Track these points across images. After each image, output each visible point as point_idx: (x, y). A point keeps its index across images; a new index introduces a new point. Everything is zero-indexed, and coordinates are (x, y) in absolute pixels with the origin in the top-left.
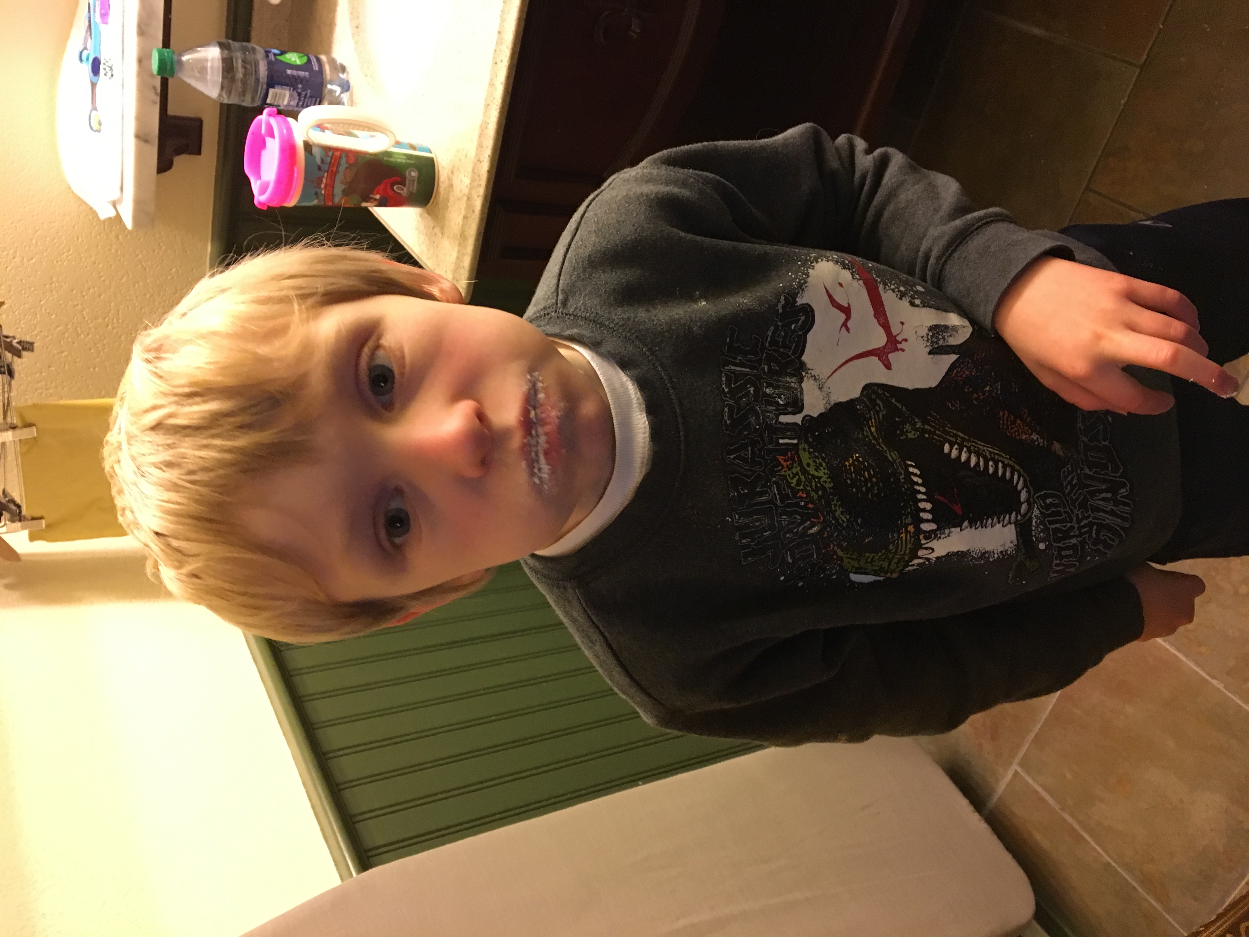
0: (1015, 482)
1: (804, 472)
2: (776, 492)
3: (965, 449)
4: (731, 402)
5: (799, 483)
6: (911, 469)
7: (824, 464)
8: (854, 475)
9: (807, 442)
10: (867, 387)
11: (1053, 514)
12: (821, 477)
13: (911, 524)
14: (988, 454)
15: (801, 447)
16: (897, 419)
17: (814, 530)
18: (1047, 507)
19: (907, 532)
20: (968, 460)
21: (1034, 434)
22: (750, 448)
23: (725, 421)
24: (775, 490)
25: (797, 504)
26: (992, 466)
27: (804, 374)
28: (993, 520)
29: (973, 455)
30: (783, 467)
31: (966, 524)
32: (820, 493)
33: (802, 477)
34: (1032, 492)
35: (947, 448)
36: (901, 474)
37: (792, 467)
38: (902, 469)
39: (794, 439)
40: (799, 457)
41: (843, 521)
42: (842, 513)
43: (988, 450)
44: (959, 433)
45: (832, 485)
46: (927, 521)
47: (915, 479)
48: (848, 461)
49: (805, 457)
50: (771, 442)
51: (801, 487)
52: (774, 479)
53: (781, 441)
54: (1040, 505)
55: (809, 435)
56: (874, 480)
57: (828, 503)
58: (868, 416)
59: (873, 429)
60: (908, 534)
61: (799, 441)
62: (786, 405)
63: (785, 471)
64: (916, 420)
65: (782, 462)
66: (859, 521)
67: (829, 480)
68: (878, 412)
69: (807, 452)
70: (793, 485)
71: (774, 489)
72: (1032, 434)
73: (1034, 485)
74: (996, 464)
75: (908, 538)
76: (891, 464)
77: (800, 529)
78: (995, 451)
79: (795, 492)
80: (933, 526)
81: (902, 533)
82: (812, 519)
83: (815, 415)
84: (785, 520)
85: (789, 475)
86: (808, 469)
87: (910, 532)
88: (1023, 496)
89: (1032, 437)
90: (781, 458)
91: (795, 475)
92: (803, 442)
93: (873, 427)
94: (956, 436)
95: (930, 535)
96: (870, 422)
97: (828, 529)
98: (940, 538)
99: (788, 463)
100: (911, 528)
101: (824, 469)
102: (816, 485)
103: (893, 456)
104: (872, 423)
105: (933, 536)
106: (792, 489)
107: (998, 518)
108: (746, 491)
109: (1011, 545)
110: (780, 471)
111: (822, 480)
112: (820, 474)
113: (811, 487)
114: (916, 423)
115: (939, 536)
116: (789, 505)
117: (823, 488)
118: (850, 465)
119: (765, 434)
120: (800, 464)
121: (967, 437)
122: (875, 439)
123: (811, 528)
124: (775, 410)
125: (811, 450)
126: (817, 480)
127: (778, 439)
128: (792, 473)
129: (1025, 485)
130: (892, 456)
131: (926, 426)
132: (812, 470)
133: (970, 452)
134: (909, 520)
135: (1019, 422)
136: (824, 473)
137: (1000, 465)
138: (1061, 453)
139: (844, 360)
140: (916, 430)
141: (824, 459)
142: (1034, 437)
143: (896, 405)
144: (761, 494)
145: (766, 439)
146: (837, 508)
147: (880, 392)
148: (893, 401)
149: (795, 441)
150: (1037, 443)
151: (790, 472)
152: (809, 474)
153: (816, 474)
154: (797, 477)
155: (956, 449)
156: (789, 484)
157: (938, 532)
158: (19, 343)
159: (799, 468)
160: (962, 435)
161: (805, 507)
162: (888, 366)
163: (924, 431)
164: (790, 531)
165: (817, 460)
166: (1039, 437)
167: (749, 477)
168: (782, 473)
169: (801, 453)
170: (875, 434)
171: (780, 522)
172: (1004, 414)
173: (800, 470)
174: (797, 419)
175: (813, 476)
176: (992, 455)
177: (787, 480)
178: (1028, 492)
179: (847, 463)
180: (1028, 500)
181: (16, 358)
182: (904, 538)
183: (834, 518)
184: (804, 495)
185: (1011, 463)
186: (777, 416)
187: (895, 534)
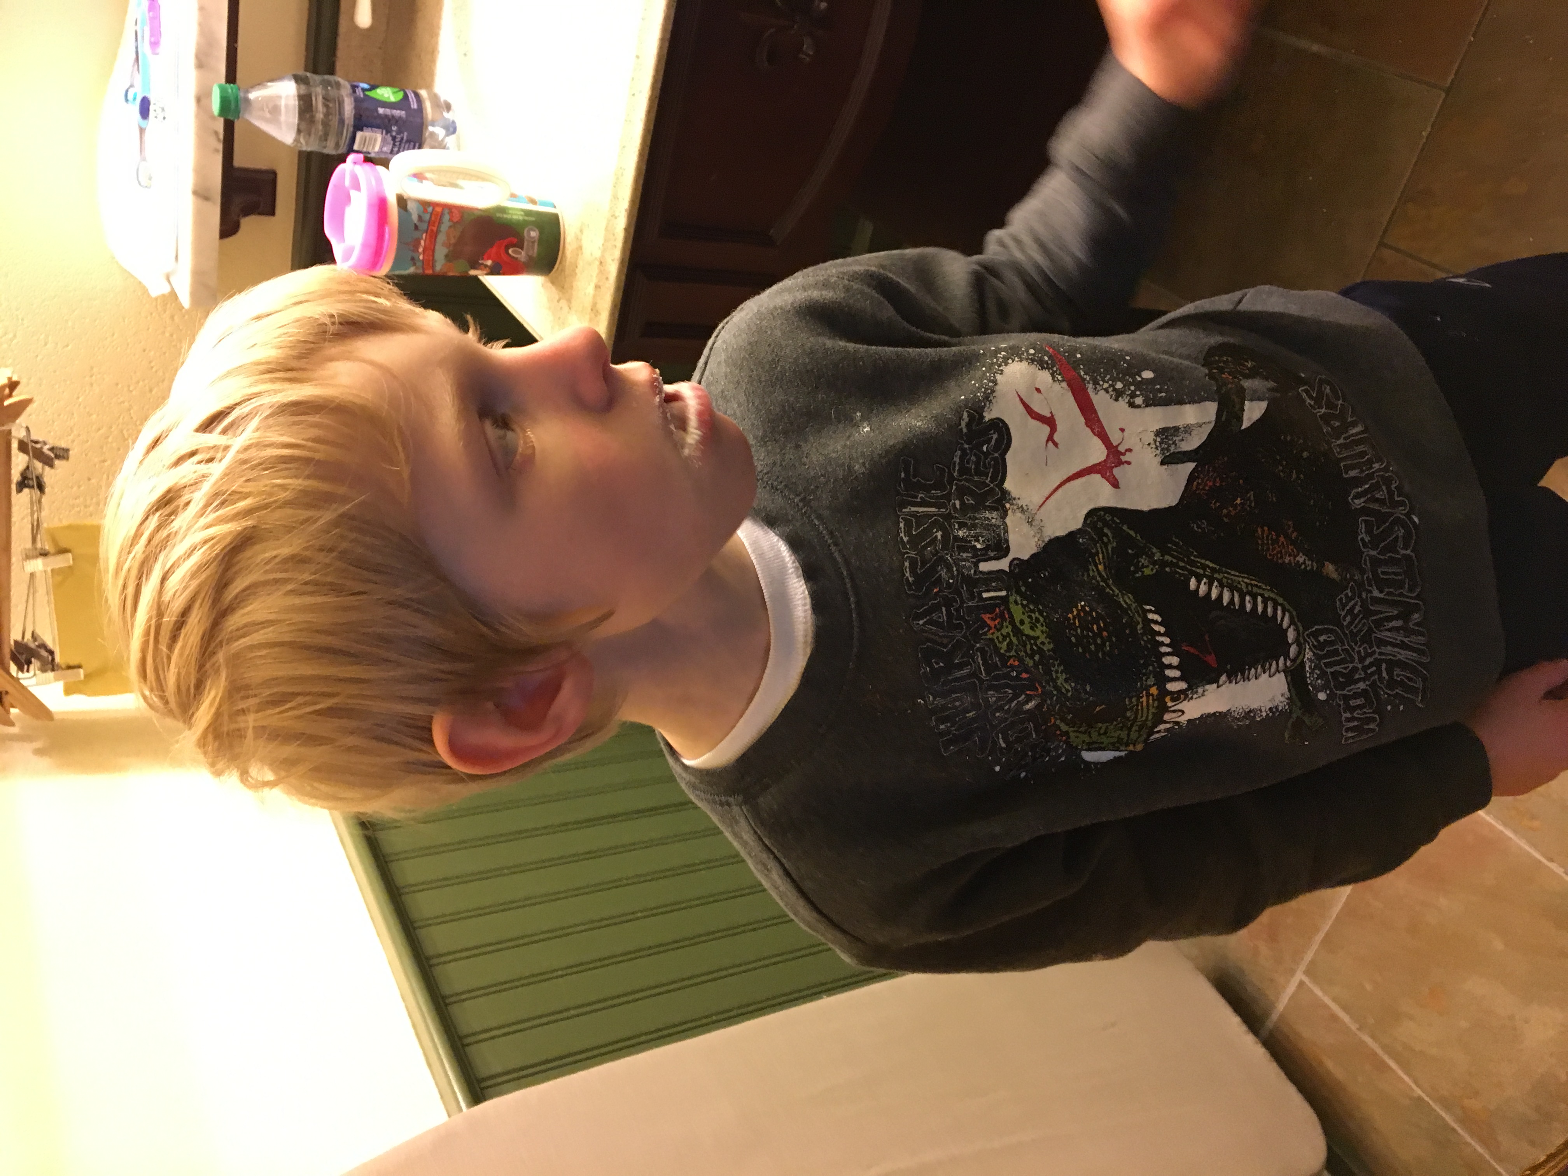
0: (1279, 619)
1: (1017, 632)
2: (981, 662)
3: (1216, 583)
4: (913, 554)
5: (1010, 645)
6: (1151, 616)
7: (1042, 619)
8: (1079, 631)
9: (1019, 592)
10: (1092, 514)
11: (1329, 655)
12: (1038, 638)
13: (1154, 685)
14: (1244, 586)
15: (1012, 599)
16: (1130, 551)
17: (1030, 705)
18: (1321, 646)
19: (1148, 695)
20: (1220, 597)
21: (1301, 554)
22: (944, 609)
23: (907, 579)
24: (980, 659)
25: (1007, 676)
26: (1249, 602)
27: (1008, 505)
28: (1256, 669)
29: (1225, 590)
30: (990, 628)
31: (1224, 678)
32: (1037, 658)
33: (1014, 640)
34: (1301, 628)
35: (1193, 583)
36: (1139, 623)
37: (1002, 627)
38: (1139, 615)
39: (1000, 590)
40: (1010, 613)
41: (1067, 691)
42: (1066, 680)
43: (1244, 581)
44: (1208, 563)
45: (1052, 646)
46: (1174, 679)
47: (1157, 628)
48: (1072, 612)
49: (1017, 612)
50: (972, 597)
51: (1013, 653)
52: (978, 645)
53: (985, 595)
54: (1313, 644)
55: (1021, 583)
56: (1105, 634)
57: (1048, 672)
58: (1093, 551)
59: (1101, 567)
60: (1151, 697)
61: (1008, 592)
62: (987, 548)
63: (993, 634)
64: (1154, 550)
65: (989, 622)
66: (1088, 688)
67: (1048, 640)
68: (1106, 545)
69: (1020, 606)
70: (1002, 651)
71: (977, 659)
72: (1298, 555)
73: (1303, 619)
74: (1254, 597)
75: (1151, 701)
76: (1125, 611)
77: (1012, 705)
78: (1253, 582)
79: (1004, 659)
80: (1183, 685)
81: (1142, 697)
82: (1028, 692)
83: (1025, 556)
84: (993, 696)
85: (998, 638)
86: (1022, 628)
87: (1152, 695)
88: (1291, 635)
89: (1297, 559)
90: (986, 617)
91: (1005, 637)
92: (1013, 593)
93: (1100, 563)
94: (1204, 567)
95: (1177, 696)
96: (1096, 558)
97: (1049, 702)
98: (1192, 698)
99: (996, 622)
100: (1154, 691)
101: (1042, 626)
102: (1031, 649)
103: (1128, 601)
104: (1099, 559)
105: (1182, 696)
106: (1002, 657)
107: (1263, 667)
108: (942, 664)
109: (1282, 699)
110: (985, 634)
111: (1038, 642)
112: (1038, 633)
113: (1025, 652)
114: (1153, 554)
115: (1190, 696)
116: (997, 678)
117: (1040, 651)
118: (1074, 618)
119: (963, 588)
120: (1012, 621)
121: (1218, 567)
122: (1103, 580)
123: (1027, 703)
124: (972, 557)
125: (1025, 602)
126: (1032, 642)
127: (980, 593)
128: (1002, 634)
129: (1292, 623)
130: (1126, 600)
131: (1167, 557)
132: (1026, 629)
133: (1221, 585)
134: (1151, 681)
135: (1282, 539)
136: (1042, 632)
137: (1259, 599)
138: (1335, 576)
139: (1058, 483)
140: (1154, 563)
141: (1041, 614)
142: (1301, 558)
143: (1128, 533)
144: (960, 666)
145: (965, 595)
146: (1059, 675)
147: (1108, 519)
148: (1125, 528)
149: (1004, 593)
150: (1303, 567)
151: (999, 634)
152: (1023, 634)
153: (1032, 633)
154: (1008, 640)
155: (1205, 584)
156: (997, 650)
157: (1190, 692)
158: (52, 449)
159: (1010, 628)
160: (1211, 565)
161: (1017, 678)
162: (1115, 484)
163: (1163, 564)
164: (1000, 709)
165: (1033, 615)
166: (1307, 558)
167: (945, 646)
168: (989, 636)
169: (1013, 607)
170: (1104, 574)
171: (986, 700)
172: (1263, 532)
173: (1012, 631)
174: (1003, 564)
175: (1028, 636)
176: (1250, 588)
177: (995, 646)
178: (1297, 630)
179: (1070, 615)
180: (1297, 641)
181: (47, 468)
182: (1145, 703)
183: (1056, 687)
184: (1017, 663)
185: (1273, 595)
186: (976, 565)
187: (1134, 700)
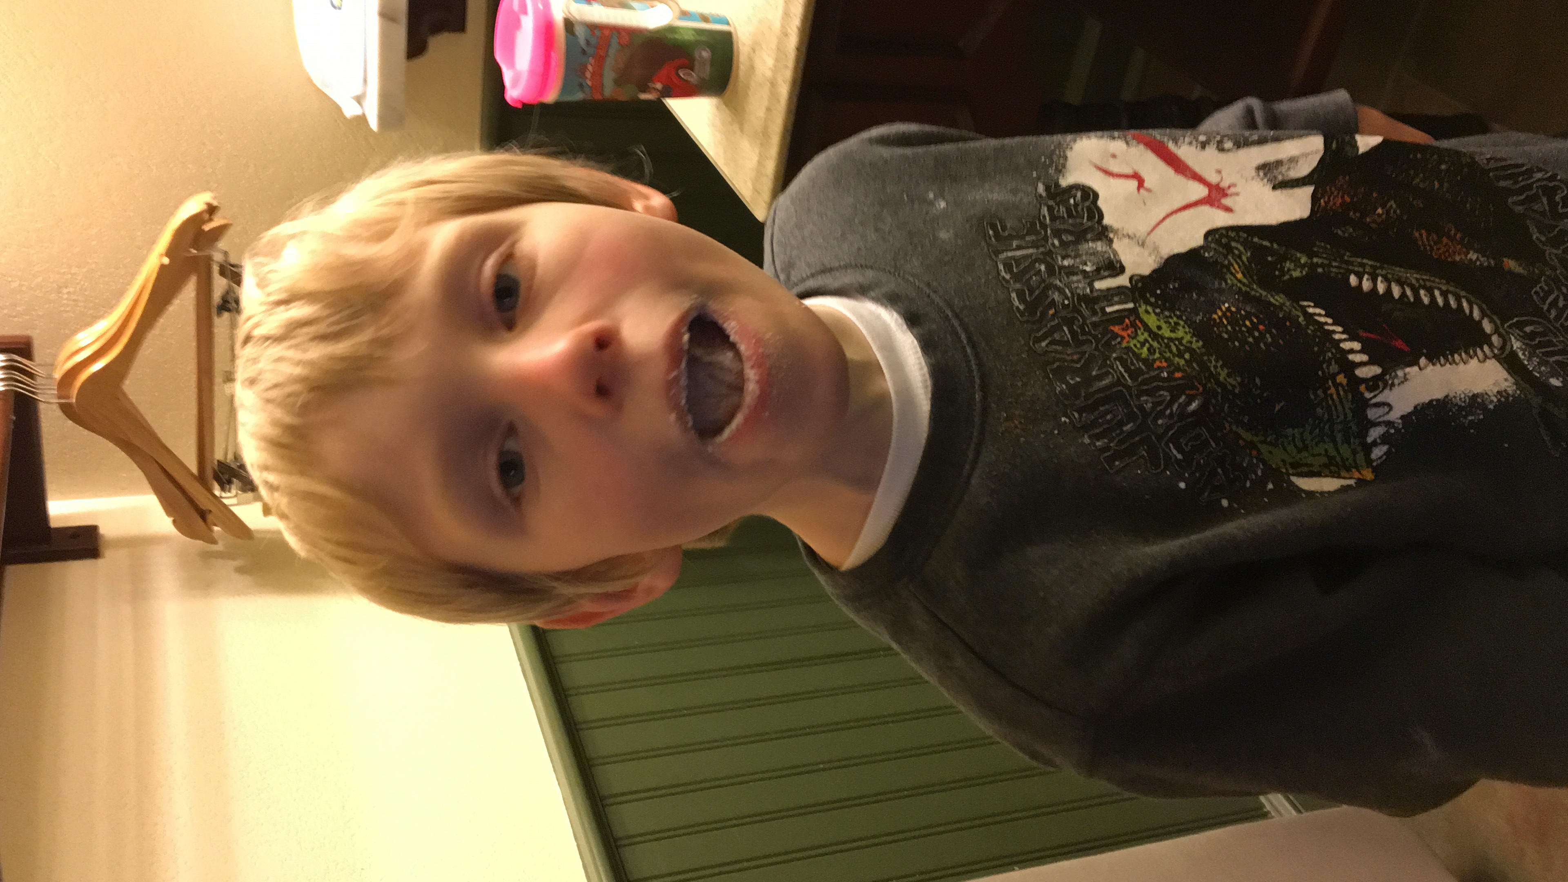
0: (1467, 311)
1: (1155, 336)
2: (1122, 370)
3: (1380, 279)
4: (1018, 286)
5: (1151, 350)
6: (1311, 310)
7: (1182, 323)
8: (1229, 328)
9: (1147, 302)
10: (1211, 233)
12: (1182, 338)
13: (1339, 373)
14: (1414, 282)
15: (1142, 309)
16: (1270, 259)
17: (1194, 406)
18: (1530, 337)
19: (1336, 385)
20: (1389, 291)
21: (1471, 252)
22: (1065, 328)
23: (1017, 307)
24: (1120, 367)
25: (1157, 378)
26: (1425, 295)
27: (1111, 236)
28: (1460, 355)
29: (1393, 283)
30: (1123, 338)
31: (1423, 361)
32: (1187, 356)
33: (1155, 344)
34: (1498, 322)
35: (1353, 280)
36: (1299, 317)
37: (1137, 334)
38: (1296, 310)
39: (1126, 303)
40: (1142, 321)
41: (1234, 387)
42: (1229, 375)
43: (1413, 277)
44: (1365, 261)
45: (1201, 343)
46: (1362, 364)
47: (1322, 319)
48: (1216, 313)
49: (1152, 321)
50: (1095, 313)
51: (1157, 355)
52: (1114, 355)
53: (1109, 310)
54: (1518, 335)
55: (1148, 295)
56: (1261, 327)
57: (1205, 369)
59: (1239, 276)
60: (1340, 389)
61: (1135, 304)
62: (1098, 270)
63: (1128, 342)
64: (1298, 255)
65: (1120, 332)
66: (1258, 381)
67: (1195, 339)
69: (1153, 315)
70: (1144, 356)
72: (1468, 253)
73: (1497, 312)
74: (1430, 291)
75: (1342, 393)
76: (1281, 307)
77: (1174, 409)
78: (1425, 277)
79: (1149, 363)
80: (1375, 370)
81: (1329, 388)
82: (1187, 392)
83: (1146, 271)
84: (1146, 402)
85: (1135, 345)
86: (1160, 333)
87: (1341, 384)
88: (1487, 327)
89: (1469, 256)
90: (1116, 329)
91: (1143, 344)
92: (1142, 303)
93: (1238, 273)
95: (1374, 384)
96: (1232, 268)
97: (1214, 400)
98: (1393, 385)
99: (1129, 332)
100: (1341, 379)
101: (1184, 327)
102: (1178, 349)
103: (1279, 299)
104: (1235, 269)
105: (1380, 384)
106: (1145, 361)
107: (1467, 353)
108: (1078, 379)
109: (1508, 384)
110: (1119, 343)
111: (1184, 342)
112: (1180, 333)
113: (1171, 351)
114: (1299, 259)
115: (1390, 382)
116: (1146, 381)
117: (1192, 351)
118: (1220, 318)
119: (1082, 306)
120: (1147, 328)
121: (1378, 265)
122: (1247, 286)
123: (1189, 403)
124: (1084, 279)
125: (1158, 310)
126: (1177, 343)
127: (1103, 308)
128: (1138, 341)
129: (1483, 314)
130: (1278, 299)
131: (1315, 260)
132: (1166, 332)
133: (1386, 279)
134: (1334, 368)
135: (1445, 240)
136: (1186, 333)
137: (1437, 293)
138: (1520, 270)
140: (1303, 266)
141: (1179, 317)
143: (1261, 245)
144: (1099, 378)
145: (1086, 312)
146: (1219, 370)
147: (1233, 236)
148: (1256, 240)
149: (1131, 305)
150: (1478, 263)
151: (1135, 341)
152: (1163, 338)
153: (1173, 335)
154: (1147, 345)
155: (1367, 279)
156: (1137, 356)
159: (1146, 335)
160: (1370, 263)
161: (1170, 379)
162: (1228, 210)
163: (1313, 266)
164: (1161, 414)
165: (1171, 320)
166: (1480, 256)
167: (1077, 362)
168: (1124, 345)
169: (1145, 317)
170: (1245, 281)
171: (1141, 408)
172: (1421, 235)
173: (1150, 336)
174: (1123, 280)
175: (1171, 339)
176: (1421, 281)
177: (1134, 353)
178: (1490, 315)
179: (1215, 316)
180: (1496, 331)
182: (1335, 396)
183: (1219, 383)
184: (1165, 364)
185: (1451, 289)
186: (1091, 285)
187: (1320, 392)
